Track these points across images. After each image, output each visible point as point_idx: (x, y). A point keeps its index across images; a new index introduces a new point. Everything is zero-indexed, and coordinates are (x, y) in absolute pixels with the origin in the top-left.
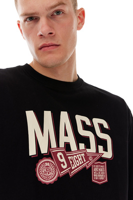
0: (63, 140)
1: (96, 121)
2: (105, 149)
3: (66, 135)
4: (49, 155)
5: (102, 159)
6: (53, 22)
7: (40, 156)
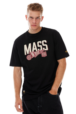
3: (35, 48)
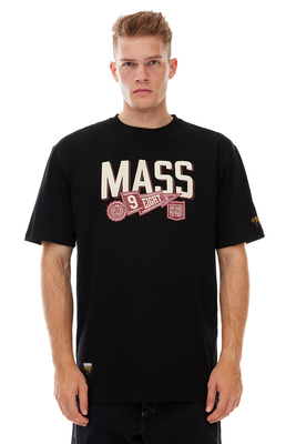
0: (137, 184)
1: (178, 164)
2: (185, 190)
4: (119, 198)
5: (179, 199)
6: (149, 70)
7: (111, 199)
